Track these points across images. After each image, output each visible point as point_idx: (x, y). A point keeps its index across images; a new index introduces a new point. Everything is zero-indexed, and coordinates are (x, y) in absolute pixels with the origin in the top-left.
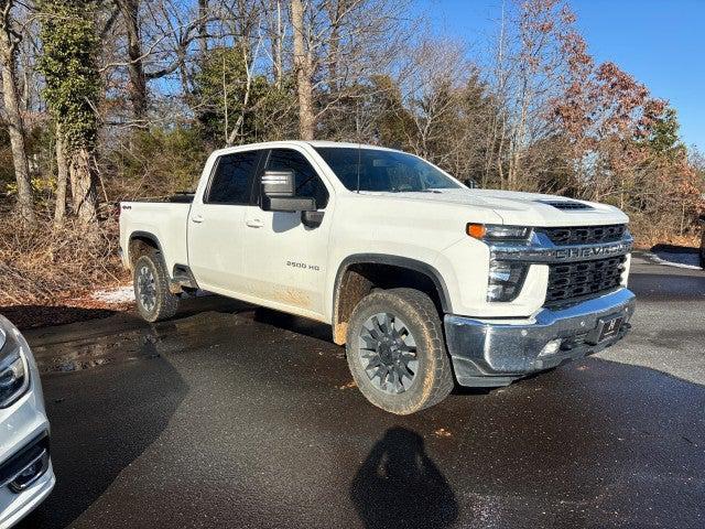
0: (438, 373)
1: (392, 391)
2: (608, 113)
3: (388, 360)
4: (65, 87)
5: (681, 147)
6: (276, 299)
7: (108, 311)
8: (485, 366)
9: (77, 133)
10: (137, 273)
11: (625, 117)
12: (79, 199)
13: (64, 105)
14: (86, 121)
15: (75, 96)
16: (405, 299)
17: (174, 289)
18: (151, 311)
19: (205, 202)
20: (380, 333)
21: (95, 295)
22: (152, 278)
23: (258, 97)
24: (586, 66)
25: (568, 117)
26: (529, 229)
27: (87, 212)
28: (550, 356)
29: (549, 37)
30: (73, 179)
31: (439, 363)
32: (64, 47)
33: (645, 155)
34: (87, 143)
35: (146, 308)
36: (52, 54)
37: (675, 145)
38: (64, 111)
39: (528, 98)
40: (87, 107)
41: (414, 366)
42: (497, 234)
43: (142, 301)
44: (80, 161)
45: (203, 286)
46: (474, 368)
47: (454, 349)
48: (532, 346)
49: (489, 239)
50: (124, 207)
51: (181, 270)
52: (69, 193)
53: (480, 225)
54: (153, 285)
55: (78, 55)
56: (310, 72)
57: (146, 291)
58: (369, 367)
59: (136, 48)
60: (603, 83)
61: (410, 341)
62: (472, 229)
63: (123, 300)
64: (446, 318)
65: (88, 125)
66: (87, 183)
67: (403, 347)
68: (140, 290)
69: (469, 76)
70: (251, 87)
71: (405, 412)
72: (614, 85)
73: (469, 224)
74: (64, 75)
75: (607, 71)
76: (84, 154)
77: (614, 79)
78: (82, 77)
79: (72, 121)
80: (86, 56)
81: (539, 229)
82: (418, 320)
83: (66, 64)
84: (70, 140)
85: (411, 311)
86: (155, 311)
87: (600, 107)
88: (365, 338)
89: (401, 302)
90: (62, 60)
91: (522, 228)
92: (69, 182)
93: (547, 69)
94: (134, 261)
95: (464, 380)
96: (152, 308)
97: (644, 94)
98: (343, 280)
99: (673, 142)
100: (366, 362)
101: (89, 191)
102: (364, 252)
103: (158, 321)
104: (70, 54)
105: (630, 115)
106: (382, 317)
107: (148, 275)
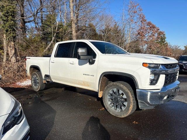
0: (133, 106)
1: (118, 111)
2: (150, 34)
3: (117, 102)
4: (7, 24)
5: (166, 43)
6: (79, 84)
7: (22, 88)
8: (148, 103)
9: (11, 37)
10: (32, 77)
11: (154, 35)
12: (11, 56)
13: (7, 29)
14: (13, 34)
15: (10, 27)
16: (123, 84)
17: (44, 82)
18: (37, 88)
19: (55, 57)
20: (114, 94)
21: (18, 83)
22: (37, 78)
23: (60, 28)
24: (145, 22)
25: (141, 35)
26: (160, 64)
27: (13, 59)
28: (165, 100)
29: (136, 15)
30: (9, 50)
31: (134, 103)
32: (8, 13)
33: (159, 45)
34: (14, 40)
35: (35, 87)
36: (4, 15)
37: (165, 43)
38: (7, 31)
39: (131, 30)
40: (14, 30)
41: (126, 104)
42: (151, 66)
43: (34, 85)
44: (11, 45)
45: (54, 81)
46: (145, 104)
47: (139, 99)
48: (161, 97)
49: (149, 67)
50: (28, 58)
51: (47, 76)
52: (8, 54)
53: (146, 63)
54: (38, 81)
55: (11, 15)
56: (75, 22)
57: (35, 82)
58: (111, 104)
59: (23, 14)
60: (148, 27)
61: (125, 96)
62: (144, 64)
63: (26, 85)
64: (137, 90)
65: (14, 35)
66: (13, 51)
67: (122, 98)
68: (33, 82)
69: (114, 24)
70: (58, 25)
71: (123, 117)
72: (151, 27)
73: (143, 63)
74: (7, 21)
75: (149, 24)
76: (12, 43)
77: (151, 26)
78: (12, 21)
79: (9, 34)
80: (14, 15)
81: (162, 65)
82: (127, 90)
83: (8, 18)
84: (9, 39)
85: (125, 88)
86: (38, 88)
87: (147, 33)
88: (109, 96)
89: (122, 86)
90: (7, 16)
91: (158, 64)
92: (8, 51)
93: (136, 23)
94: (31, 74)
95: (141, 107)
96: (37, 87)
97: (159, 30)
98: (102, 79)
99: (165, 42)
100: (110, 103)
101: (14, 54)
102: (109, 71)
103: (39, 91)
104: (9, 15)
105: (155, 35)
106: (115, 90)
107: (36, 78)
